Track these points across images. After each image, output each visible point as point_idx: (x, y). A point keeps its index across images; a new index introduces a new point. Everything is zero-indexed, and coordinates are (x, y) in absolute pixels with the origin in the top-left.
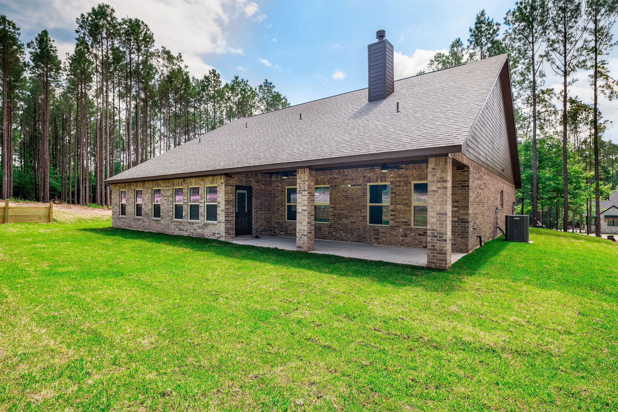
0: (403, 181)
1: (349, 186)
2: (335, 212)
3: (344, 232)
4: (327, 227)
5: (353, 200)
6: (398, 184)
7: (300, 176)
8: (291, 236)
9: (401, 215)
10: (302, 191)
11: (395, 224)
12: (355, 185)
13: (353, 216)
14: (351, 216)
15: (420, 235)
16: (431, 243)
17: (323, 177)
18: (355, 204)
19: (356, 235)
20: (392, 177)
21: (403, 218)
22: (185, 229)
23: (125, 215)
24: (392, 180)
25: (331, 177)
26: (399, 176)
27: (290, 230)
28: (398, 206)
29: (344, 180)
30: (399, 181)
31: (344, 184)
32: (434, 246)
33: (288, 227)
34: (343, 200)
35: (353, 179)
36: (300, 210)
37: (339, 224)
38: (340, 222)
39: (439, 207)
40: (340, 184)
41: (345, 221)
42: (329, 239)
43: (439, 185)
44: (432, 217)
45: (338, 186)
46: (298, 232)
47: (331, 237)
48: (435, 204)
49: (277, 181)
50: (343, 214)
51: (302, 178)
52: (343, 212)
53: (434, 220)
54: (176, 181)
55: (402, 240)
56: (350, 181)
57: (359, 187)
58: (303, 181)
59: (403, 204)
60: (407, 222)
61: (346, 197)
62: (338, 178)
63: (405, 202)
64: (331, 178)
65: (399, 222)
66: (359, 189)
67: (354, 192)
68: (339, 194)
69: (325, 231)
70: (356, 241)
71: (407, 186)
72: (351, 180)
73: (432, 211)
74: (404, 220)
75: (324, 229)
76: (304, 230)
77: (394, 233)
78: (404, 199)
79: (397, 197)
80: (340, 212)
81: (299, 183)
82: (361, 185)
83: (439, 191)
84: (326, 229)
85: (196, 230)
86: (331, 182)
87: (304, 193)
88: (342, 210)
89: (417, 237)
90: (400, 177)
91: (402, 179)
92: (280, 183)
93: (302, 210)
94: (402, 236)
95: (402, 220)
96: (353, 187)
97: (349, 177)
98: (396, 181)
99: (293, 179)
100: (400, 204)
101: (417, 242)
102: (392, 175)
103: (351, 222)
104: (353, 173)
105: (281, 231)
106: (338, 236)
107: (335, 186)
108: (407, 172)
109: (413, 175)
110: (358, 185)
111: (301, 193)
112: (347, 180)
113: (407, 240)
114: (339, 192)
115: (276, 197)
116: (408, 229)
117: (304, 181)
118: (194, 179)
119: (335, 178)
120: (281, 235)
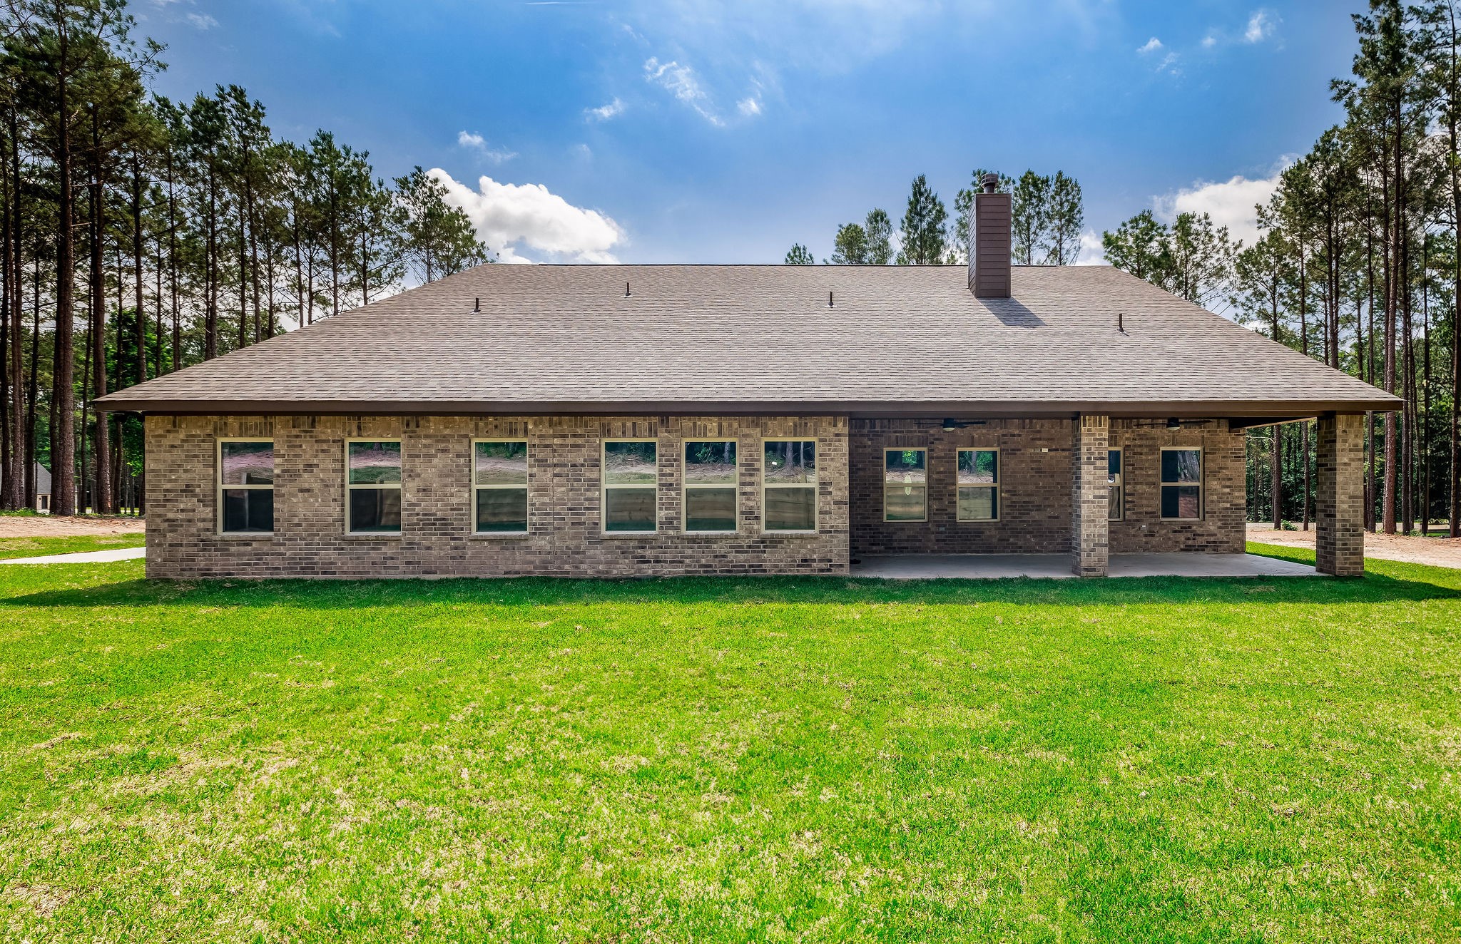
0: (1146, 446)
1: (1045, 450)
2: (1014, 499)
3: (1034, 537)
4: (996, 529)
5: (1052, 476)
6: (1139, 450)
7: (1089, 430)
8: (902, 552)
9: (1145, 502)
10: (1095, 458)
11: (1134, 517)
12: (1056, 450)
13: (1053, 506)
14: (1049, 506)
15: (1175, 532)
16: (1341, 540)
17: (984, 431)
18: (1058, 484)
19: (1060, 540)
20: (1127, 439)
21: (1148, 506)
22: (669, 557)
23: (270, 528)
24: (1127, 443)
25: (1004, 432)
26: (1141, 437)
27: (900, 540)
28: (1138, 487)
29: (1033, 439)
30: (1140, 446)
31: (1035, 448)
32: (1346, 544)
33: (895, 533)
34: (1033, 476)
35: (1052, 439)
36: (1091, 497)
37: (1024, 521)
38: (1025, 518)
39: (1352, 487)
40: (1025, 447)
41: (1036, 515)
42: (999, 552)
43: (1352, 455)
44: (1343, 502)
45: (1020, 450)
46: (1085, 541)
47: (1005, 548)
48: (1346, 484)
49: (863, 435)
50: (1033, 502)
51: (1094, 434)
52: (1032, 499)
53: (1345, 506)
54: (617, 423)
55: (1146, 543)
56: (1045, 443)
57: (1067, 453)
58: (1096, 440)
59: (1147, 484)
60: (1154, 513)
61: (1039, 471)
62: (1020, 436)
63: (1151, 480)
64: (1003, 435)
65: (1140, 513)
66: (1065, 457)
67: (1054, 462)
68: (1023, 465)
69: (991, 536)
70: (1059, 551)
71: (1153, 454)
72: (1048, 439)
73: (1343, 493)
74: (1150, 509)
75: (987, 533)
76: (1100, 536)
77: (1132, 531)
78: (1149, 476)
79: (1137, 472)
80: (1026, 499)
81: (1085, 444)
82: (1069, 450)
83: (1353, 464)
84: (993, 532)
85: (724, 556)
86: (1005, 443)
87: (1098, 463)
88: (1029, 495)
89: (1171, 535)
90: (1141, 439)
91: (1144, 442)
92: (870, 440)
93: (1095, 497)
94: (1145, 536)
95: (1145, 509)
96: (1053, 453)
97: (1044, 435)
98: (1135, 446)
99: (907, 432)
100: (1141, 483)
101: (1170, 543)
102: (1127, 435)
103: (1050, 517)
104: (1053, 428)
105: (873, 544)
106: (1020, 543)
107: (1013, 450)
108: (1154, 431)
109: (1163, 438)
110: (1063, 450)
111: (1093, 463)
112: (1040, 439)
113: (1155, 541)
114: (1022, 461)
115: (859, 469)
116: (1156, 524)
117: (1101, 439)
118: (716, 419)
119: (1014, 435)
120: (875, 552)
